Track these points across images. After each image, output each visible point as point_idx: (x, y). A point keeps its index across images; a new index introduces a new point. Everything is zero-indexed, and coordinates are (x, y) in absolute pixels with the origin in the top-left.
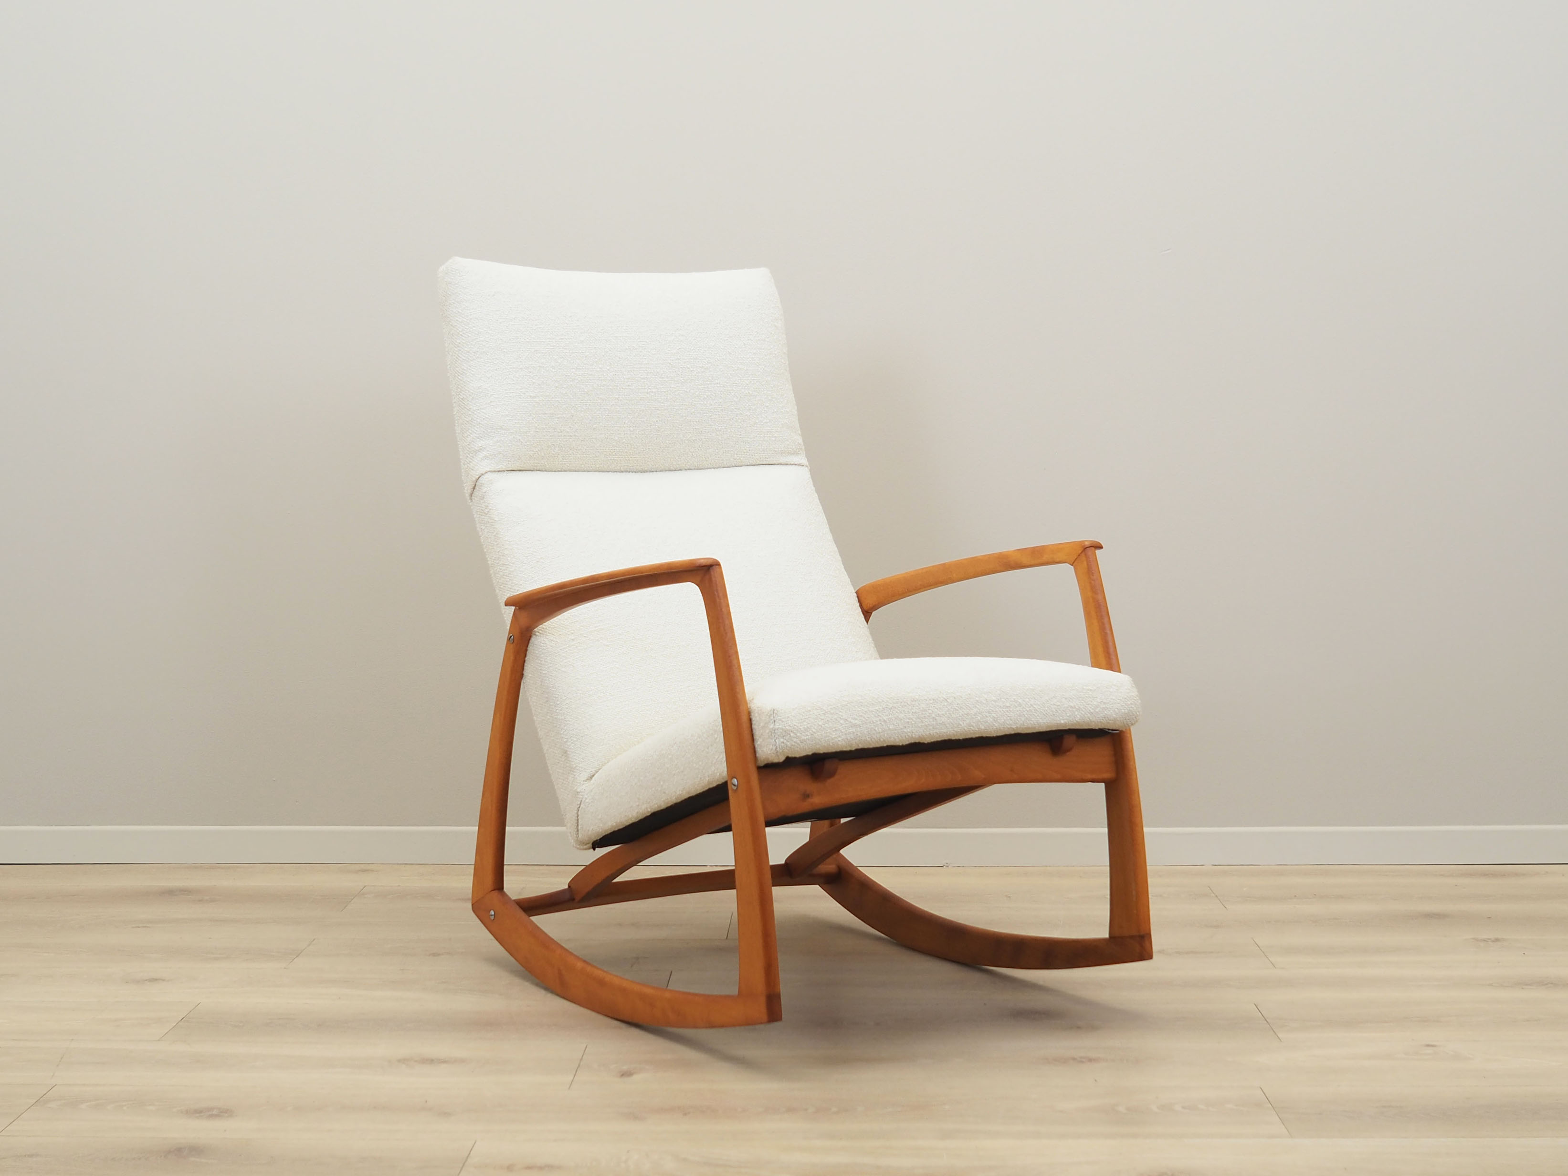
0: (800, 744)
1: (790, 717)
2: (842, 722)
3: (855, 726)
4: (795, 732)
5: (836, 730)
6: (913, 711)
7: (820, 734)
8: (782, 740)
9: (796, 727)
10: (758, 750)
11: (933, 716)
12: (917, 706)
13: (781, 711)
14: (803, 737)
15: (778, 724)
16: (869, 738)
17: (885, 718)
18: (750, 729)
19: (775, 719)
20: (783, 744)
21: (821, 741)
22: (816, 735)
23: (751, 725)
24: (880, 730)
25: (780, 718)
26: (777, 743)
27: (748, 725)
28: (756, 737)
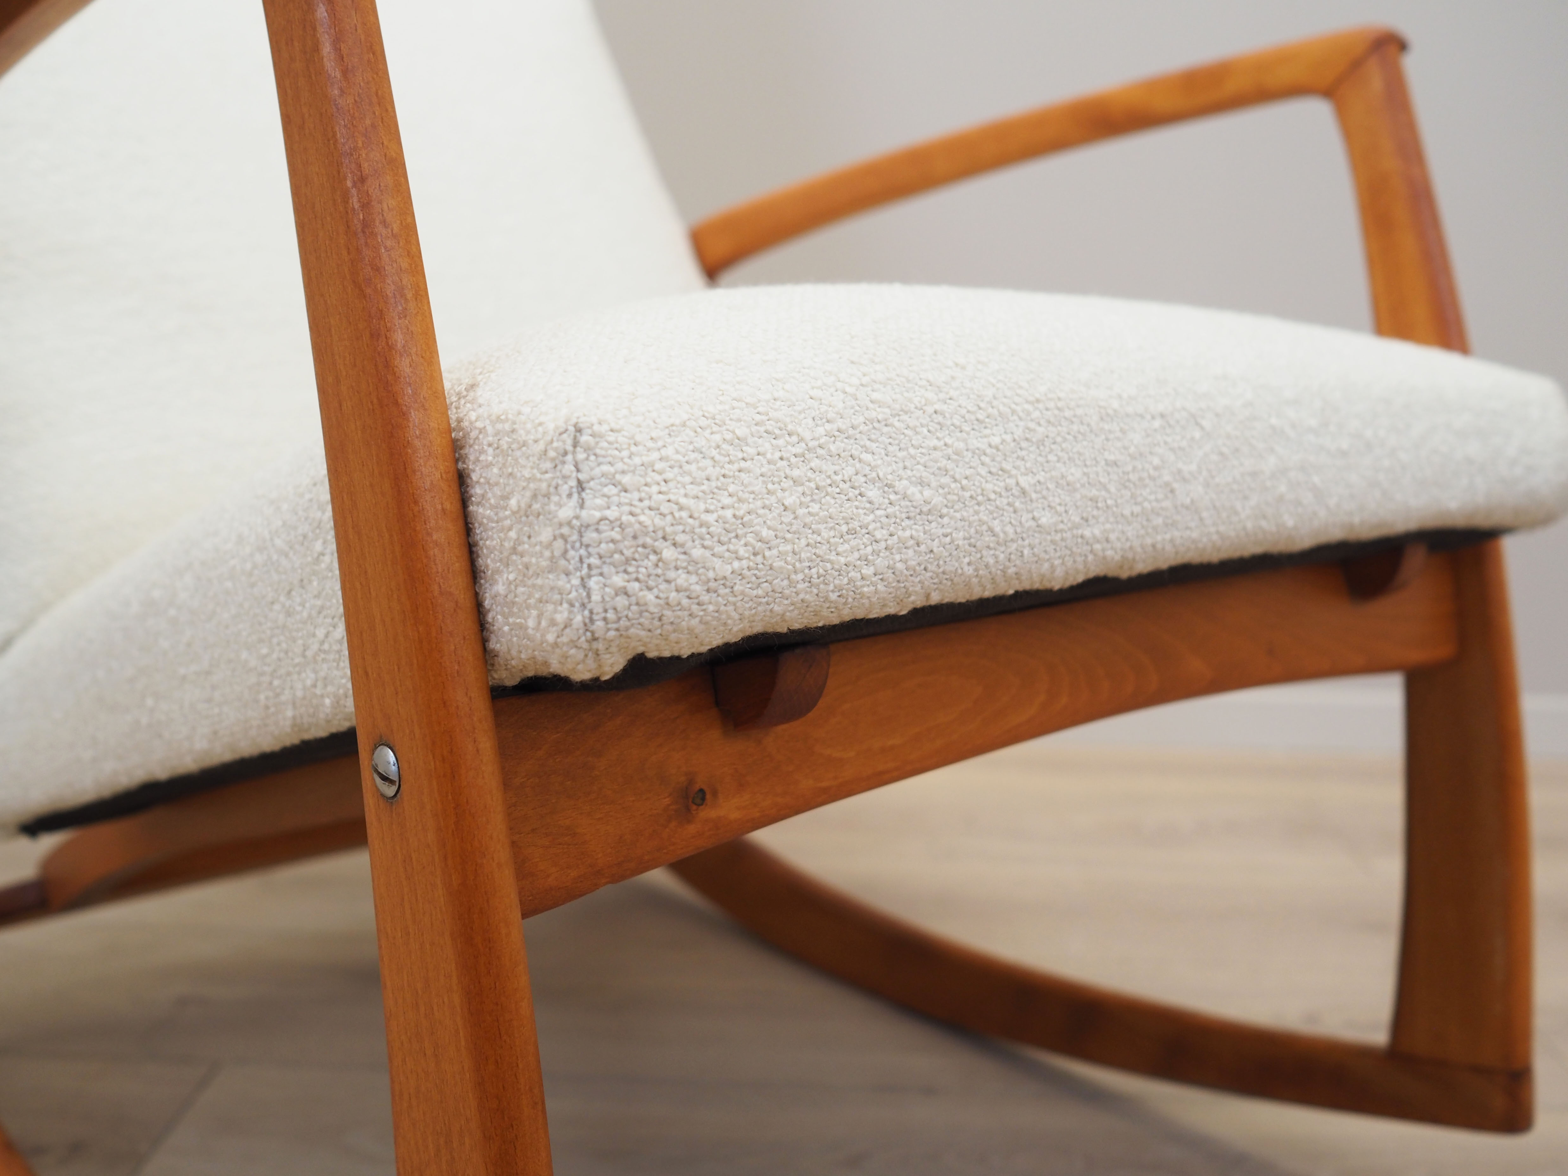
0: (705, 598)
1: (659, 466)
2: (873, 493)
3: (927, 513)
4: (680, 538)
5: (852, 532)
6: (1106, 455)
7: (789, 548)
8: (618, 580)
9: (684, 514)
10: (497, 618)
11: (1167, 478)
12: (1118, 439)
13: (612, 437)
14: (717, 563)
15: (599, 501)
16: (969, 564)
17: (1024, 481)
18: (461, 523)
19: (581, 476)
20: (621, 601)
21: (792, 584)
22: (775, 552)
23: (464, 501)
24: (1010, 530)
25: (605, 468)
26: (596, 597)
27: (451, 505)
28: (488, 561)
